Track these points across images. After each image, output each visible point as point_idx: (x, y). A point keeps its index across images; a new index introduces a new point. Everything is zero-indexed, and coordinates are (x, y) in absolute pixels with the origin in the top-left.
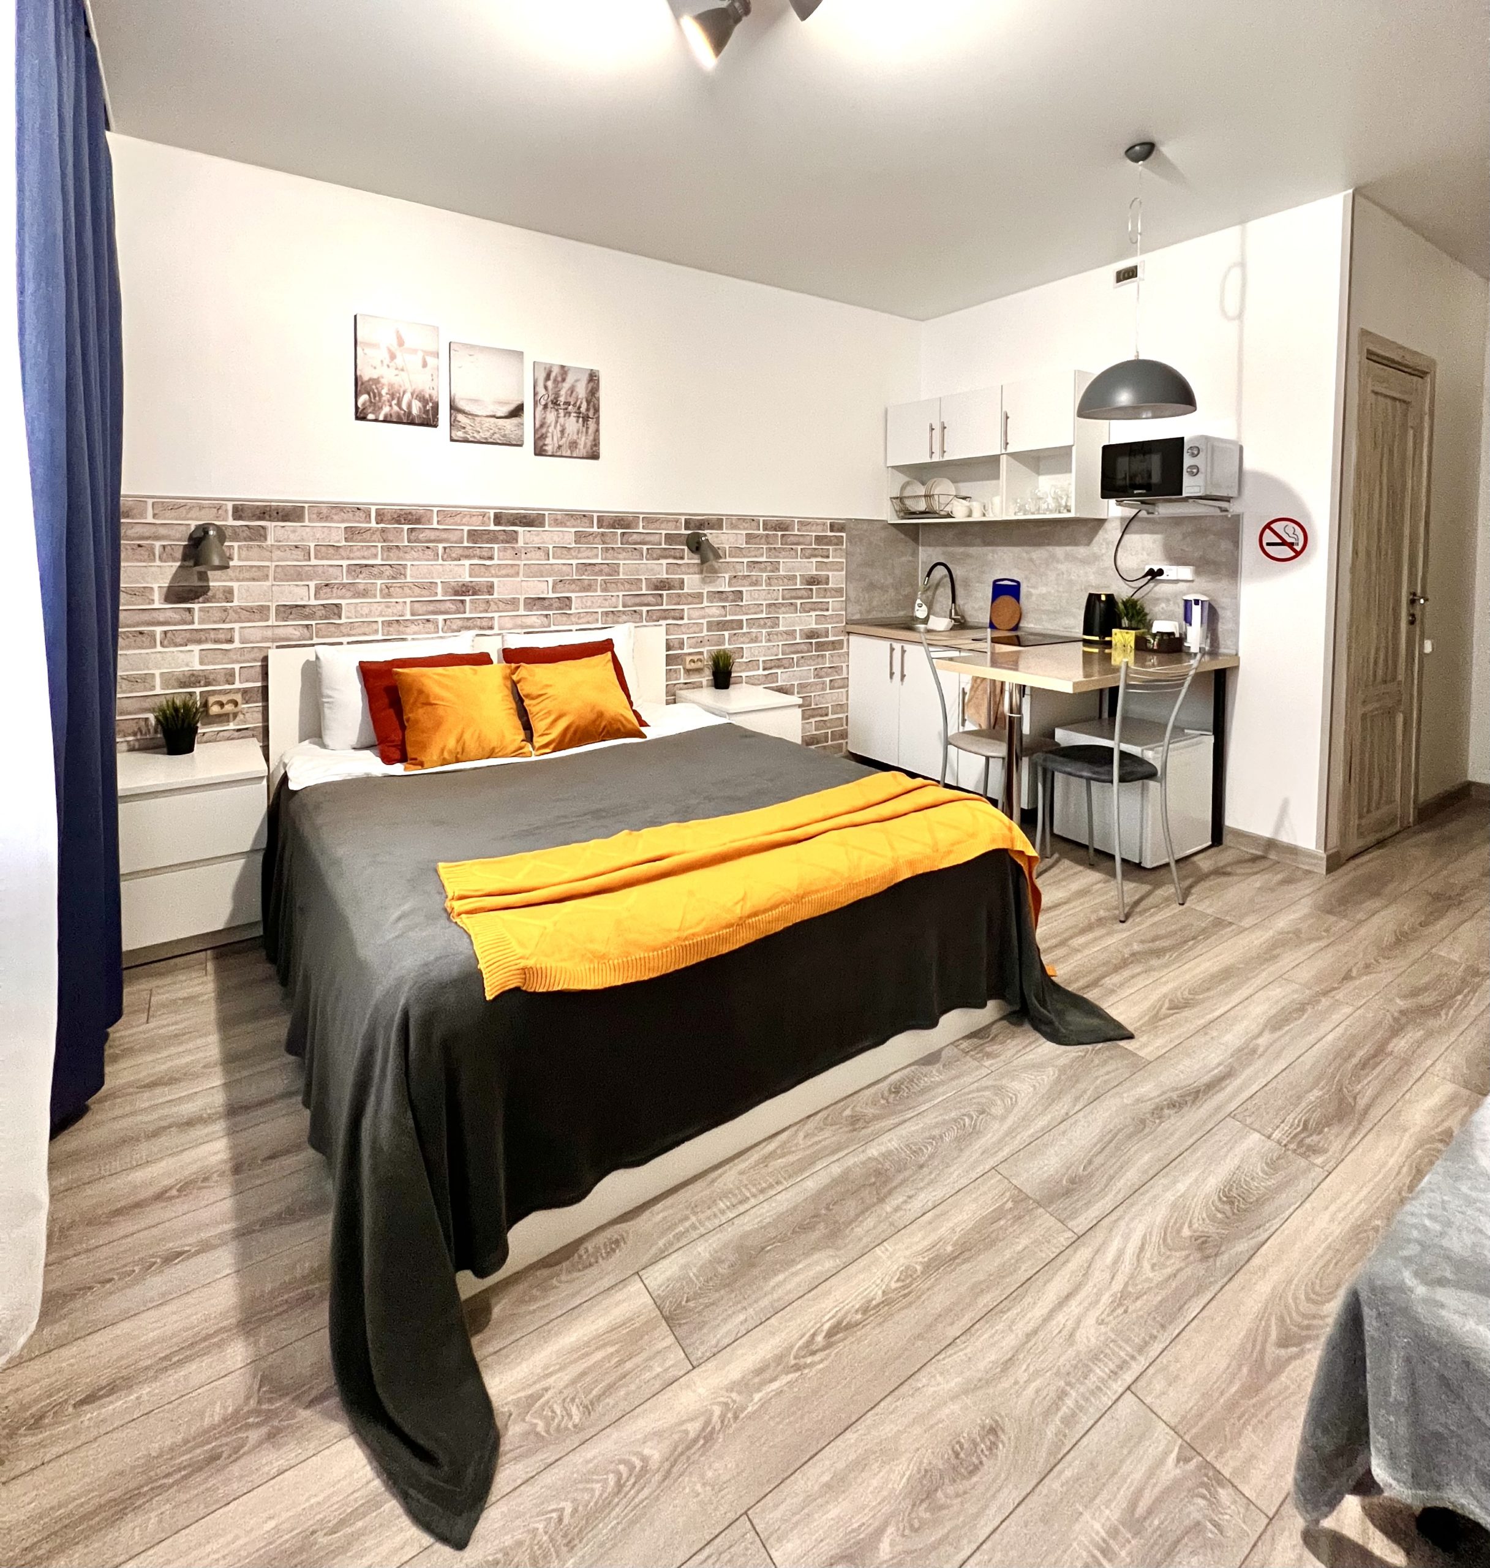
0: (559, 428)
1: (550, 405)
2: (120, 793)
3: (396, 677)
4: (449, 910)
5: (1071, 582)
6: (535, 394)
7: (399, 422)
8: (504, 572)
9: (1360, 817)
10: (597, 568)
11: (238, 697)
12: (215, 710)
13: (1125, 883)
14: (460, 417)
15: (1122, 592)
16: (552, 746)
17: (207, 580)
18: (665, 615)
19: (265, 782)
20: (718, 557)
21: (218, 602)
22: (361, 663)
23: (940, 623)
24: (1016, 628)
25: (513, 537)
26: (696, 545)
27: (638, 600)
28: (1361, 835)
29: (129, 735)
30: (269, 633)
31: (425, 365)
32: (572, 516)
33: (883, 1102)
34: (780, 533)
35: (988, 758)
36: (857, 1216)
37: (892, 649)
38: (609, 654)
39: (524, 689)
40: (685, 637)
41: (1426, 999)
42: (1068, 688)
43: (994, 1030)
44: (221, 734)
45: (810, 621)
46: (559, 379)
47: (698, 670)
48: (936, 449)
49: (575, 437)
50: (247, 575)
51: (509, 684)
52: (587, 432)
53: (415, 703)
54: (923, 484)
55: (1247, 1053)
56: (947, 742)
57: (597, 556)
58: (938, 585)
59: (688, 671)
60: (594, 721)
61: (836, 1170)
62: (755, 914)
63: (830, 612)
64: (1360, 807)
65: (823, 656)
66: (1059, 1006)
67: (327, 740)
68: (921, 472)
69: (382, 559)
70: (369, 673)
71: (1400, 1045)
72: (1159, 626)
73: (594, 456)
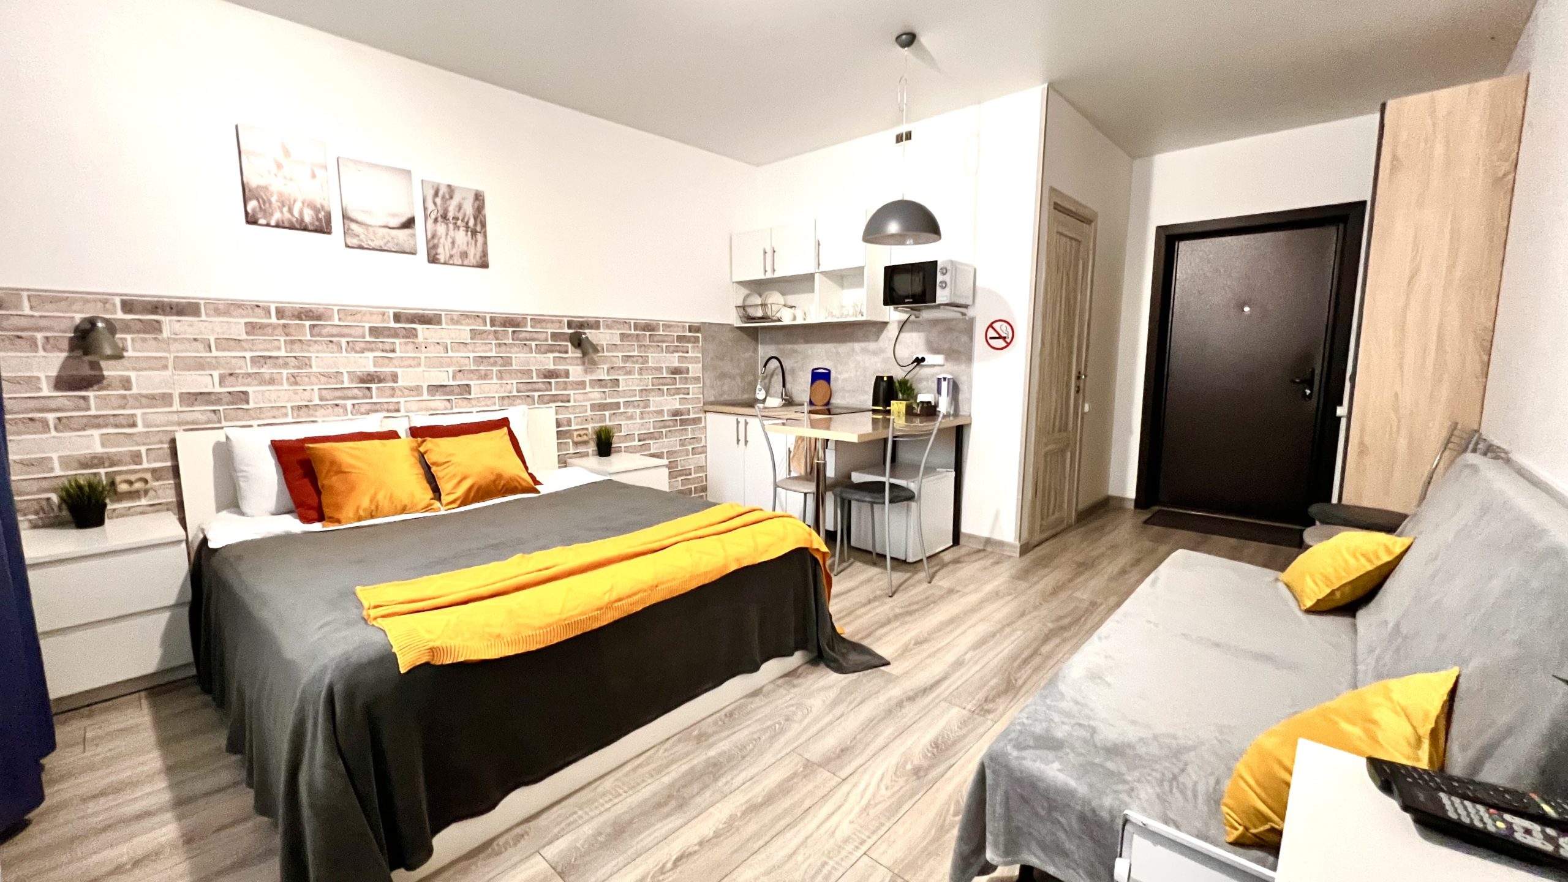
0: (450, 240)
1: (440, 219)
2: (27, 562)
3: (308, 452)
4: (366, 617)
5: (865, 369)
6: (425, 209)
7: (292, 227)
8: (406, 363)
9: (1042, 519)
10: (492, 360)
11: (148, 476)
12: (123, 487)
13: (893, 573)
14: (353, 226)
15: (898, 374)
16: (458, 502)
17: (101, 369)
18: (554, 399)
19: (184, 545)
20: (596, 350)
21: (115, 390)
22: (272, 441)
23: (774, 402)
24: (828, 403)
25: (413, 334)
26: (578, 342)
27: (530, 387)
28: (1042, 531)
29: (31, 513)
30: (175, 417)
31: (314, 176)
32: (467, 316)
33: (720, 723)
34: (648, 333)
35: (805, 494)
36: (698, 793)
37: (738, 422)
38: (505, 429)
39: (430, 458)
40: (572, 416)
41: (1066, 621)
42: (854, 439)
43: (800, 671)
44: (132, 510)
45: (674, 403)
46: (447, 196)
47: (585, 443)
48: (769, 268)
49: (465, 248)
50: (144, 365)
51: (416, 454)
52: (476, 245)
53: (328, 472)
54: (760, 296)
55: (959, 664)
56: (776, 486)
57: (491, 350)
58: (772, 375)
59: (576, 444)
60: (494, 481)
61: (685, 767)
62: (620, 600)
63: (690, 396)
64: (1042, 515)
65: (686, 430)
66: (844, 651)
67: (245, 508)
68: (758, 286)
69: (286, 352)
70: (280, 449)
71: (1046, 649)
72: (921, 398)
73: (484, 265)
